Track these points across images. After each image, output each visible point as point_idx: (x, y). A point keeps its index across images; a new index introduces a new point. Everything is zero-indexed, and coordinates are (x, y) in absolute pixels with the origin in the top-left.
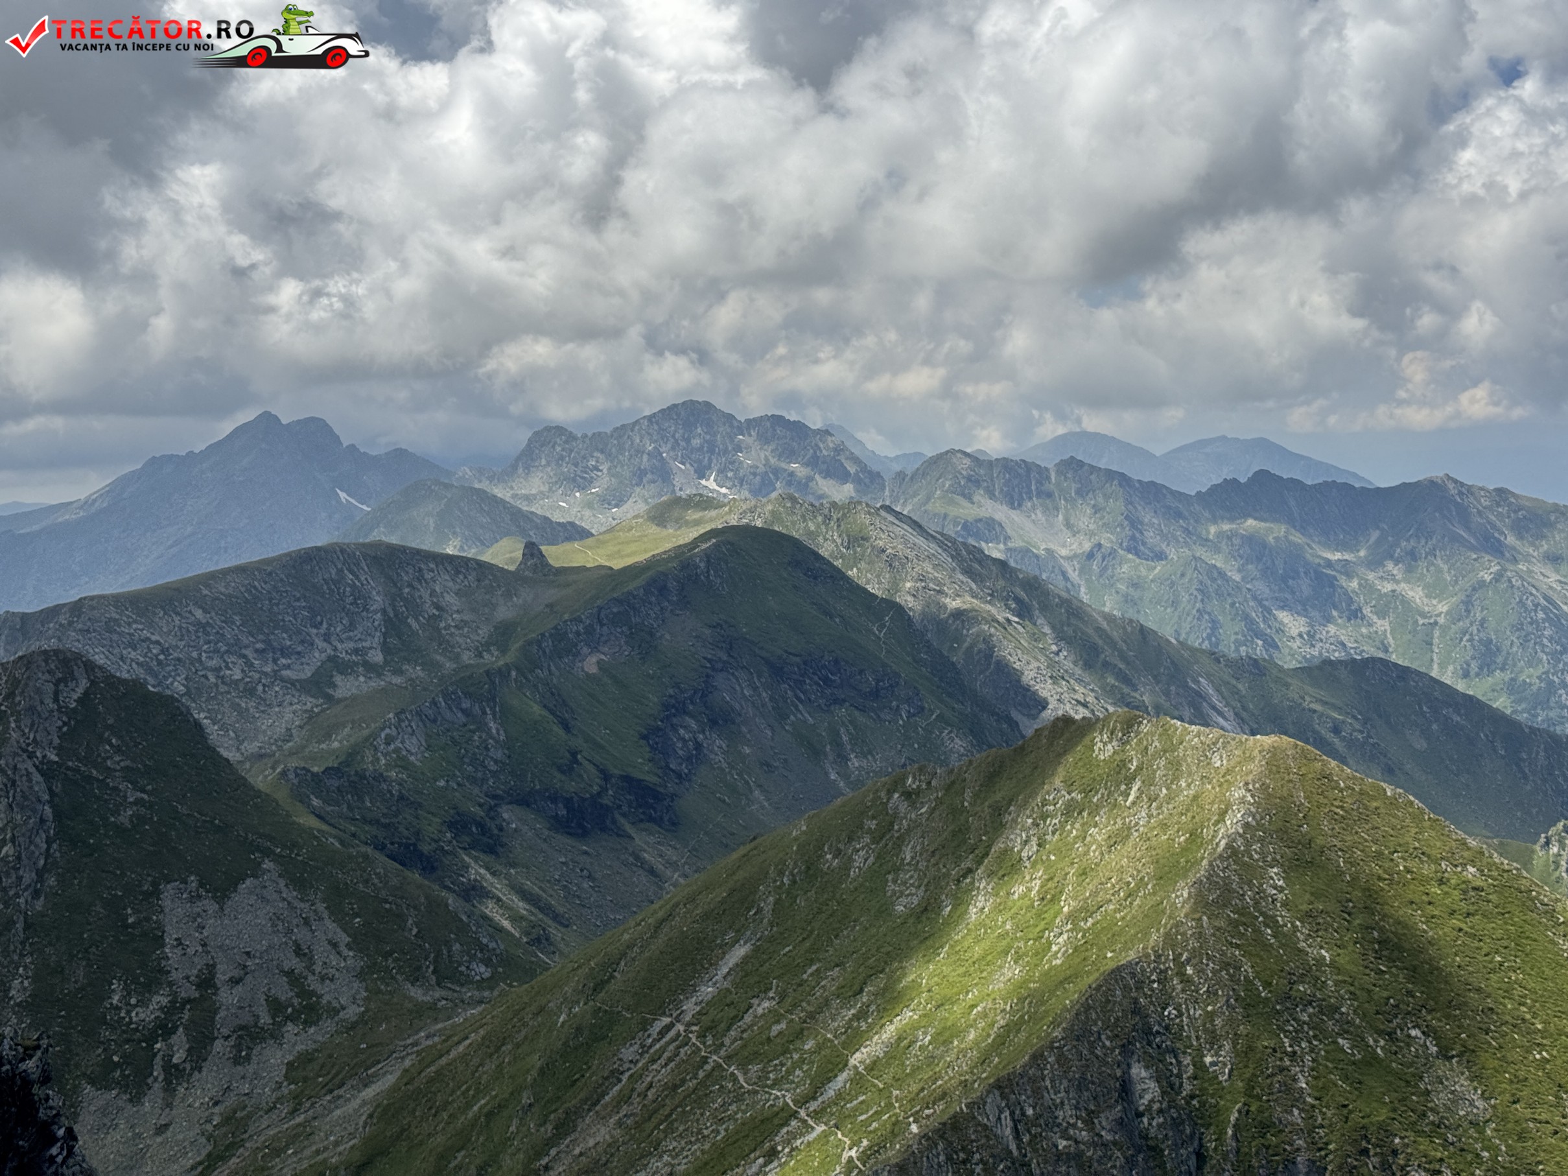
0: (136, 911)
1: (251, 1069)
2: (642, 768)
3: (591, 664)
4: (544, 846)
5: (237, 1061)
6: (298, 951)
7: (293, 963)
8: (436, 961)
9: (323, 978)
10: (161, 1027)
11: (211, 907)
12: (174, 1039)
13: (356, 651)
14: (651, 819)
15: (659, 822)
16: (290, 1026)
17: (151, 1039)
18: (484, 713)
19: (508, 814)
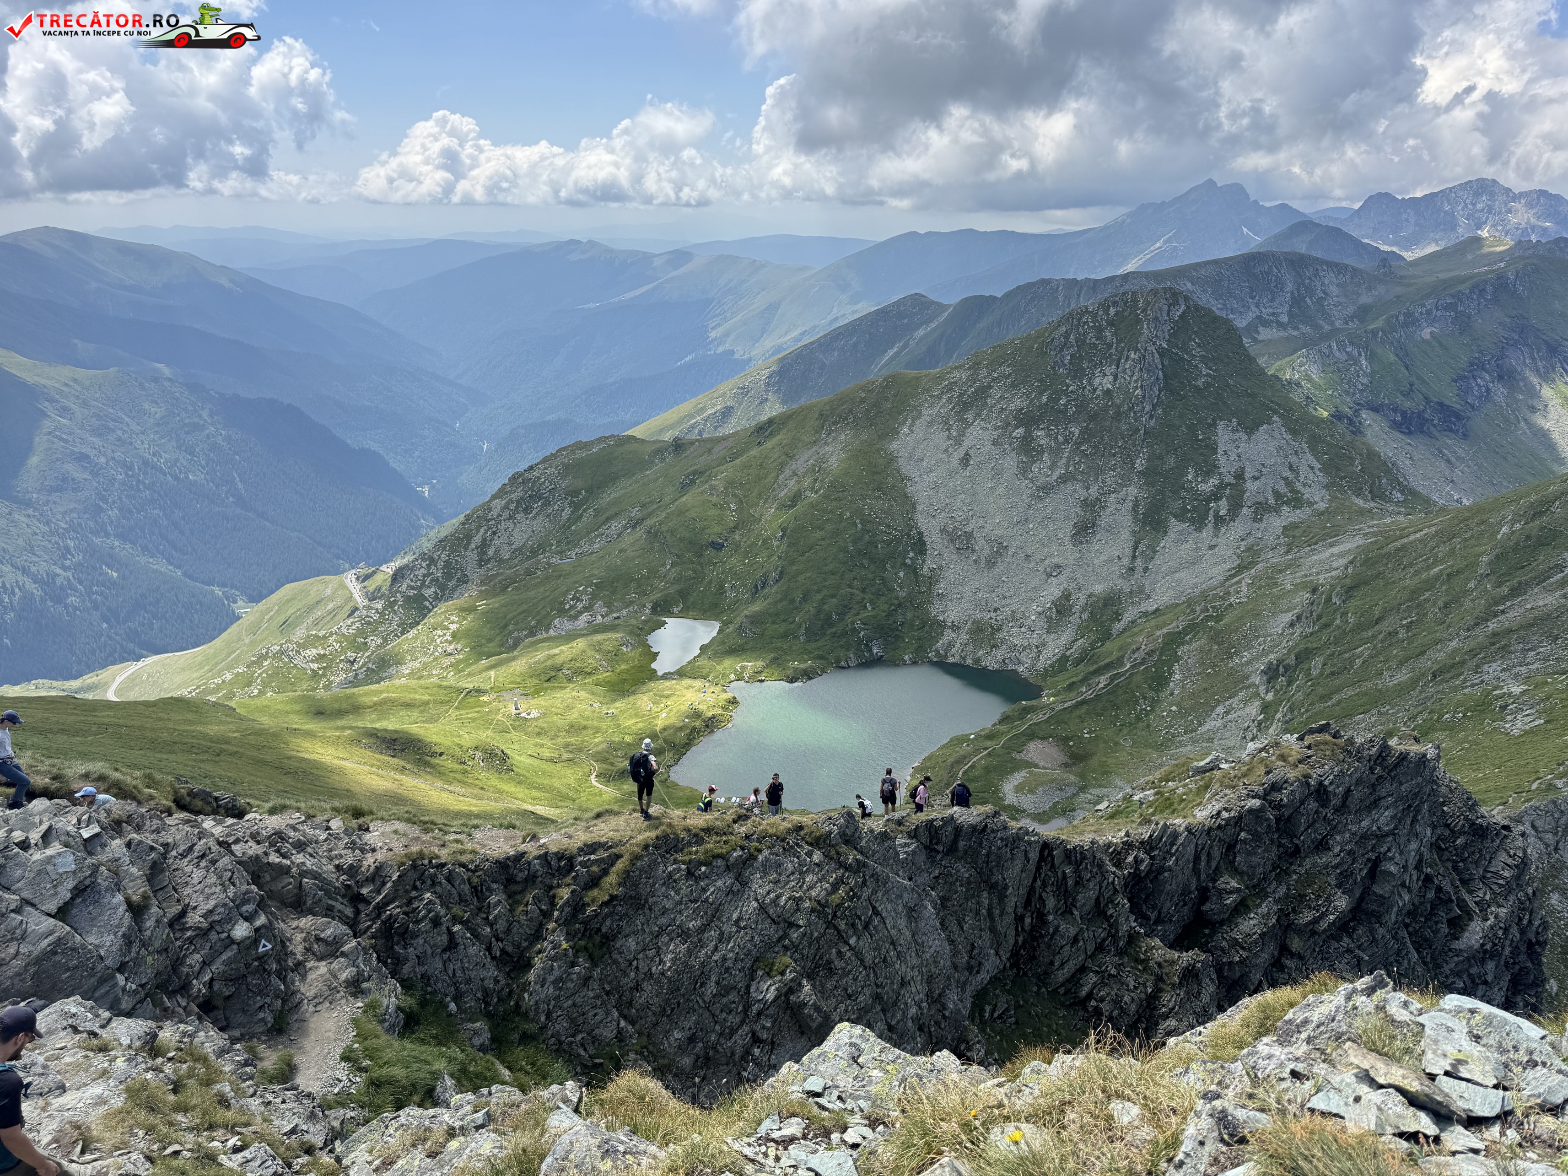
0: (1203, 433)
1: (1263, 525)
2: (1451, 398)
3: (1426, 334)
4: (1385, 437)
5: (1255, 520)
6: (1291, 468)
7: (1287, 473)
8: (1371, 485)
9: (1304, 485)
10: (1215, 495)
11: (1244, 437)
12: (1220, 503)
13: (1273, 314)
14: (1451, 430)
15: (1455, 432)
16: (1285, 507)
17: (1208, 501)
18: (1360, 355)
19: (1364, 414)
